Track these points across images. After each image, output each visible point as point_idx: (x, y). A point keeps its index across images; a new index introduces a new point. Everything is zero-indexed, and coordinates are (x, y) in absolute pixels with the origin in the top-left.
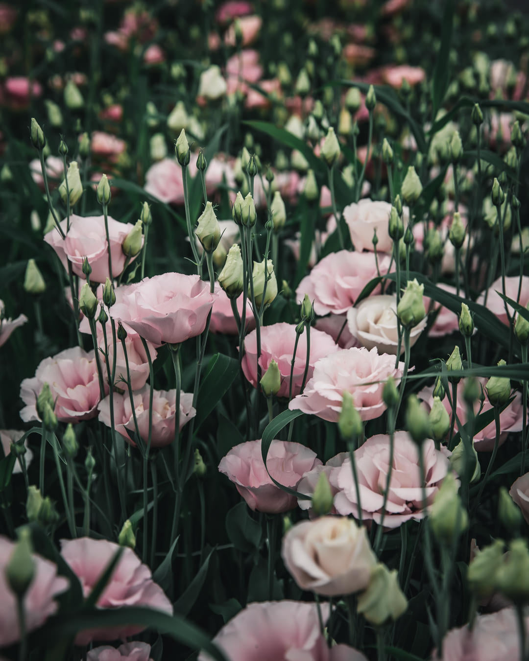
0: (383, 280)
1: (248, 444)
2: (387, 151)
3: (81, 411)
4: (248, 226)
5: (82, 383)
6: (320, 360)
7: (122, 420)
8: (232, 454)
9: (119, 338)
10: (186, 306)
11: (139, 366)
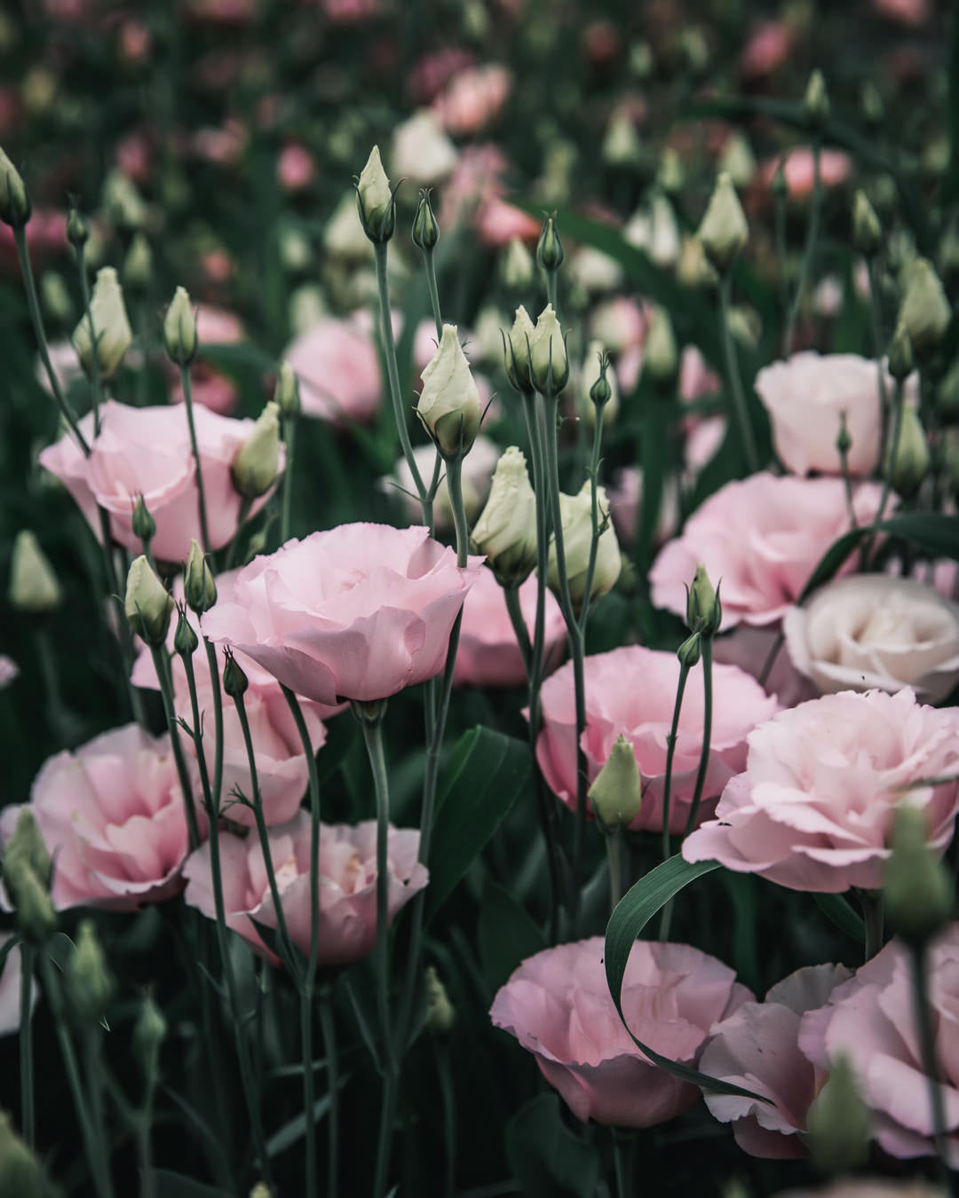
0: (866, 539)
1: (561, 952)
2: (865, 225)
3: (143, 879)
4: (549, 391)
5: (146, 812)
6: (759, 728)
7: (243, 897)
8: (522, 977)
9: (229, 692)
10: (398, 602)
11: (281, 763)
